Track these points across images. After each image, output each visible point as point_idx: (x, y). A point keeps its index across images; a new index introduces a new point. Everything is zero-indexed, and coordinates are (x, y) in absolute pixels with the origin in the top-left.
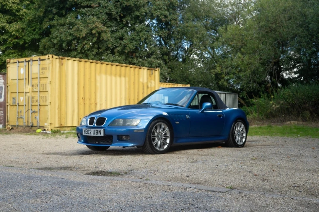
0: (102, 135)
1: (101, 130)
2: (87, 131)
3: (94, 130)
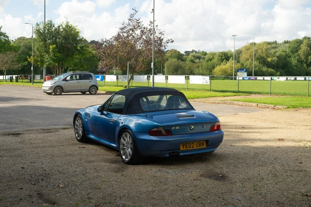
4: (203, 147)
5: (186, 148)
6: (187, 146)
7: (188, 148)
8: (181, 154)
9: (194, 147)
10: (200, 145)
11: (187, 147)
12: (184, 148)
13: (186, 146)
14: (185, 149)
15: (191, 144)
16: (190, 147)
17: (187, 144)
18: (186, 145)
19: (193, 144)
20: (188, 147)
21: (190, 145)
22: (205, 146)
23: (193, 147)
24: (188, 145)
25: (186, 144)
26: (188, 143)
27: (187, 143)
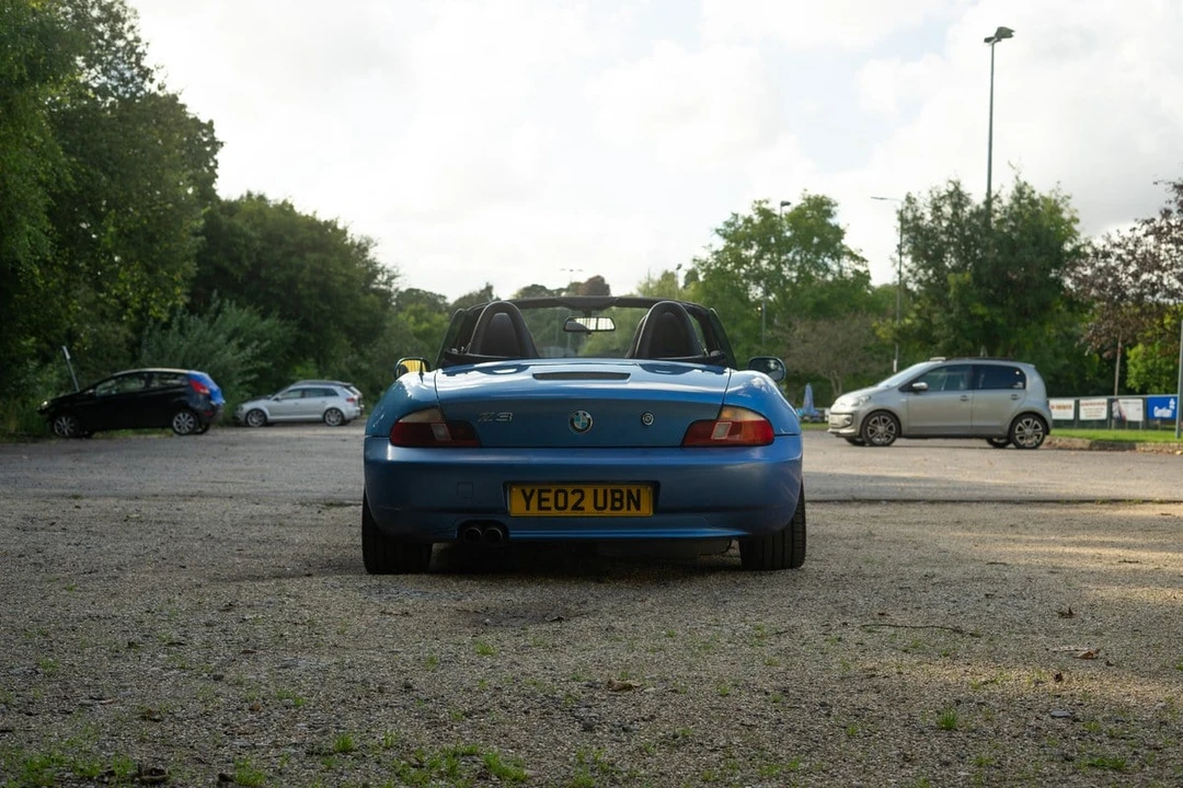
4: (633, 511)
5: (540, 508)
6: (547, 500)
7: (549, 509)
8: (514, 534)
9: (582, 509)
10: (617, 504)
11: (544, 504)
12: (528, 508)
13: (541, 500)
14: (534, 511)
15: (570, 496)
16: (561, 504)
17: (549, 491)
18: (544, 495)
19: (578, 496)
20: (551, 504)
21: (561, 496)
22: (646, 509)
23: (575, 507)
24: (551, 496)
25: (540, 492)
26: (554, 490)
27: (547, 488)
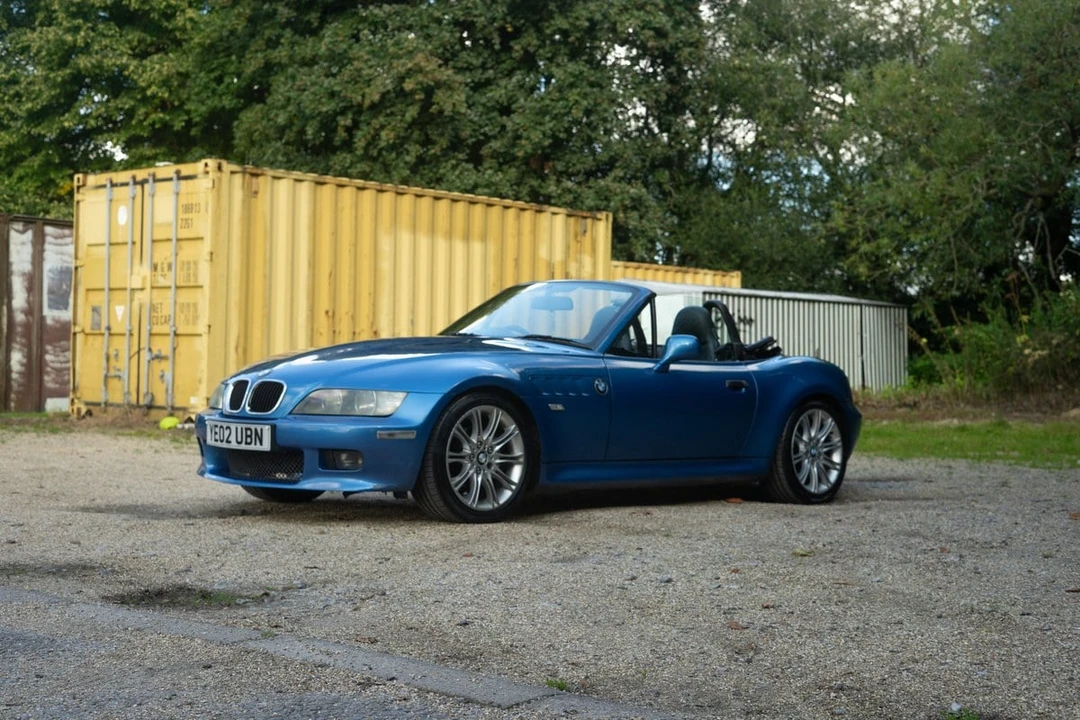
0: (266, 446)
1: (262, 430)
2: (217, 430)
3: (239, 426)
